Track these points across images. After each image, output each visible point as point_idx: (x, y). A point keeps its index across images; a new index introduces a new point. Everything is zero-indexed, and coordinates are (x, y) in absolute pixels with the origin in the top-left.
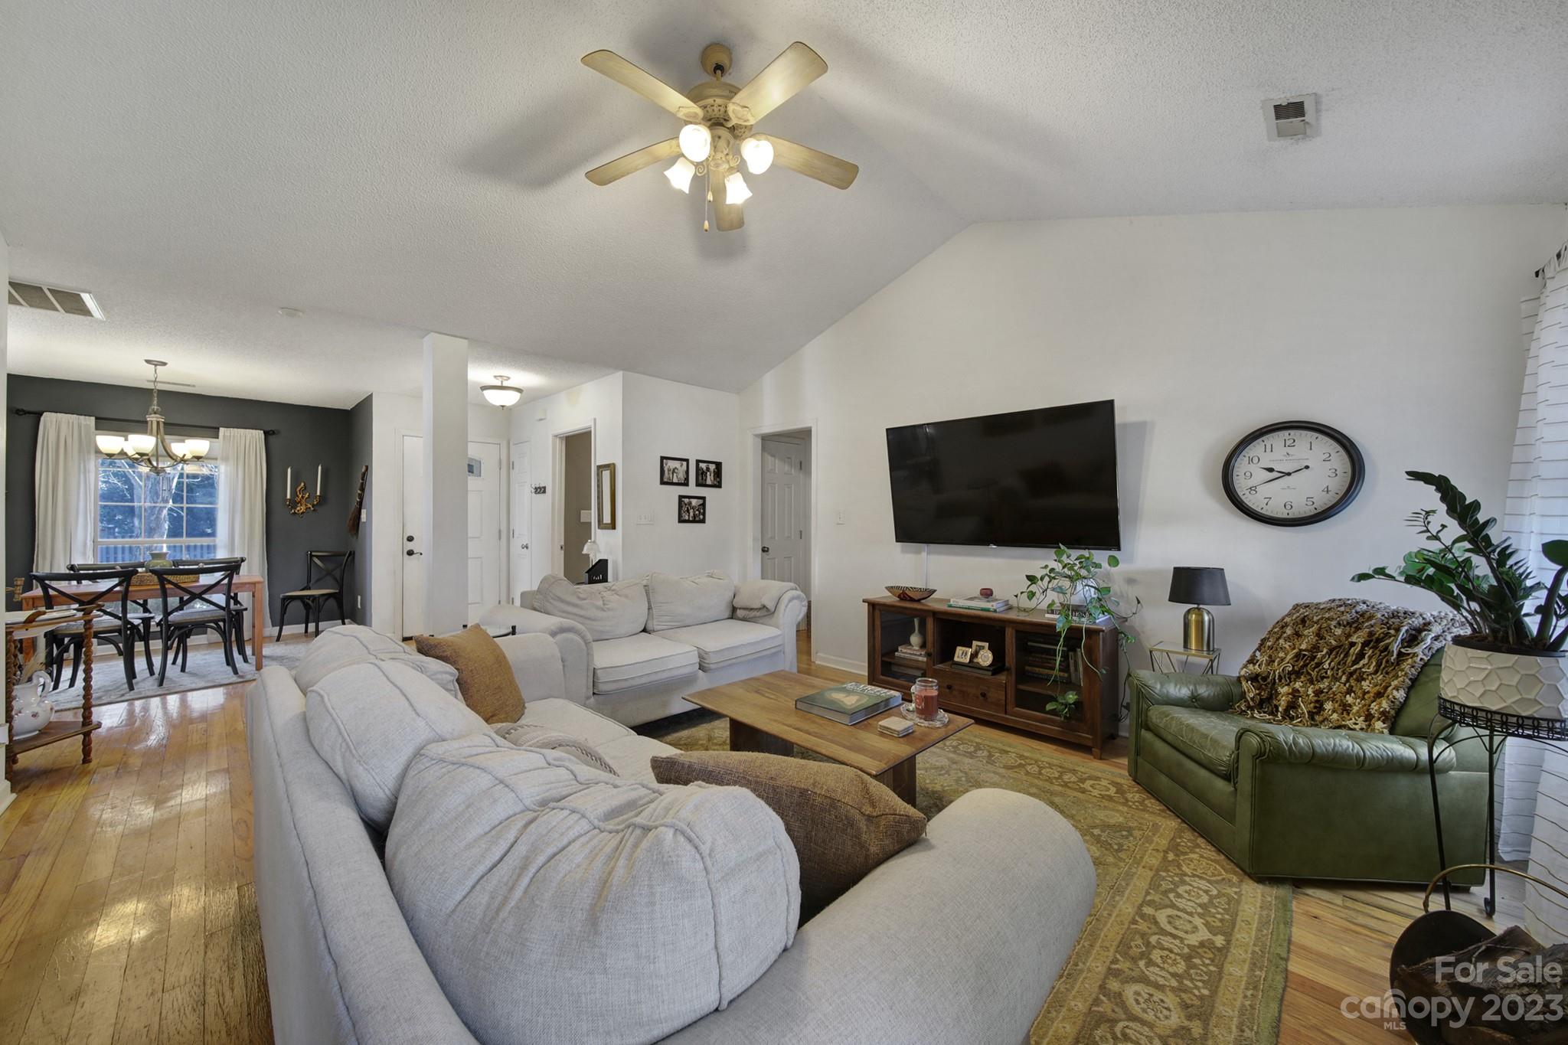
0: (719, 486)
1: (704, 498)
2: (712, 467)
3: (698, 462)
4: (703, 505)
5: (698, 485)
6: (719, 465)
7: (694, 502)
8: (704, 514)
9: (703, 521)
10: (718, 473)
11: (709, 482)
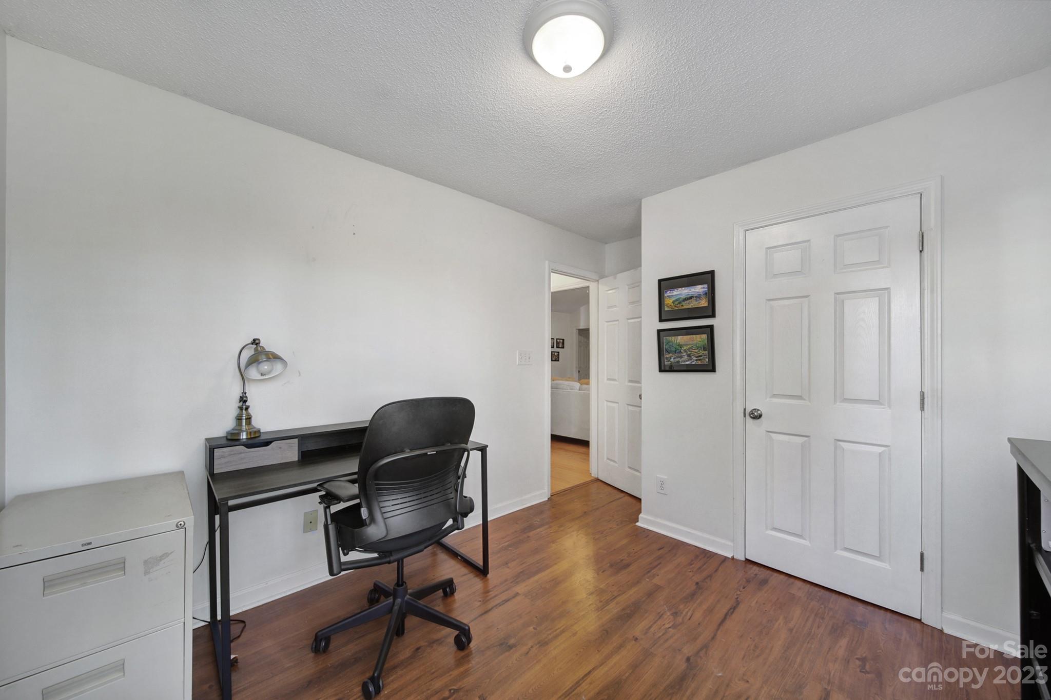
0: (563, 348)
1: (558, 352)
2: (561, 341)
3: (557, 339)
4: (559, 355)
5: (557, 347)
6: (563, 340)
7: (556, 354)
8: (559, 358)
9: (558, 361)
10: (563, 343)
11: (560, 346)
